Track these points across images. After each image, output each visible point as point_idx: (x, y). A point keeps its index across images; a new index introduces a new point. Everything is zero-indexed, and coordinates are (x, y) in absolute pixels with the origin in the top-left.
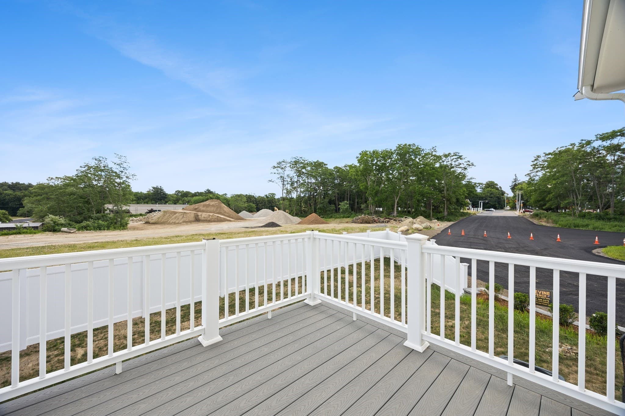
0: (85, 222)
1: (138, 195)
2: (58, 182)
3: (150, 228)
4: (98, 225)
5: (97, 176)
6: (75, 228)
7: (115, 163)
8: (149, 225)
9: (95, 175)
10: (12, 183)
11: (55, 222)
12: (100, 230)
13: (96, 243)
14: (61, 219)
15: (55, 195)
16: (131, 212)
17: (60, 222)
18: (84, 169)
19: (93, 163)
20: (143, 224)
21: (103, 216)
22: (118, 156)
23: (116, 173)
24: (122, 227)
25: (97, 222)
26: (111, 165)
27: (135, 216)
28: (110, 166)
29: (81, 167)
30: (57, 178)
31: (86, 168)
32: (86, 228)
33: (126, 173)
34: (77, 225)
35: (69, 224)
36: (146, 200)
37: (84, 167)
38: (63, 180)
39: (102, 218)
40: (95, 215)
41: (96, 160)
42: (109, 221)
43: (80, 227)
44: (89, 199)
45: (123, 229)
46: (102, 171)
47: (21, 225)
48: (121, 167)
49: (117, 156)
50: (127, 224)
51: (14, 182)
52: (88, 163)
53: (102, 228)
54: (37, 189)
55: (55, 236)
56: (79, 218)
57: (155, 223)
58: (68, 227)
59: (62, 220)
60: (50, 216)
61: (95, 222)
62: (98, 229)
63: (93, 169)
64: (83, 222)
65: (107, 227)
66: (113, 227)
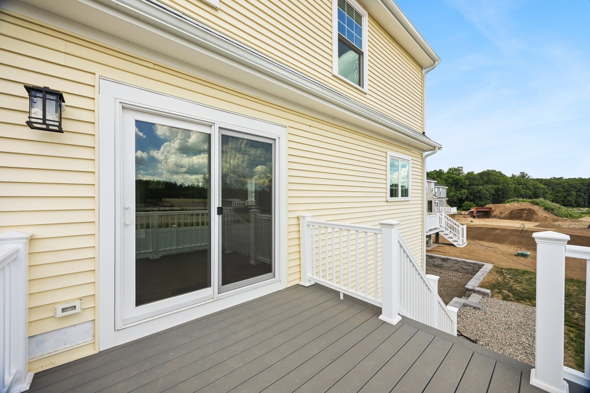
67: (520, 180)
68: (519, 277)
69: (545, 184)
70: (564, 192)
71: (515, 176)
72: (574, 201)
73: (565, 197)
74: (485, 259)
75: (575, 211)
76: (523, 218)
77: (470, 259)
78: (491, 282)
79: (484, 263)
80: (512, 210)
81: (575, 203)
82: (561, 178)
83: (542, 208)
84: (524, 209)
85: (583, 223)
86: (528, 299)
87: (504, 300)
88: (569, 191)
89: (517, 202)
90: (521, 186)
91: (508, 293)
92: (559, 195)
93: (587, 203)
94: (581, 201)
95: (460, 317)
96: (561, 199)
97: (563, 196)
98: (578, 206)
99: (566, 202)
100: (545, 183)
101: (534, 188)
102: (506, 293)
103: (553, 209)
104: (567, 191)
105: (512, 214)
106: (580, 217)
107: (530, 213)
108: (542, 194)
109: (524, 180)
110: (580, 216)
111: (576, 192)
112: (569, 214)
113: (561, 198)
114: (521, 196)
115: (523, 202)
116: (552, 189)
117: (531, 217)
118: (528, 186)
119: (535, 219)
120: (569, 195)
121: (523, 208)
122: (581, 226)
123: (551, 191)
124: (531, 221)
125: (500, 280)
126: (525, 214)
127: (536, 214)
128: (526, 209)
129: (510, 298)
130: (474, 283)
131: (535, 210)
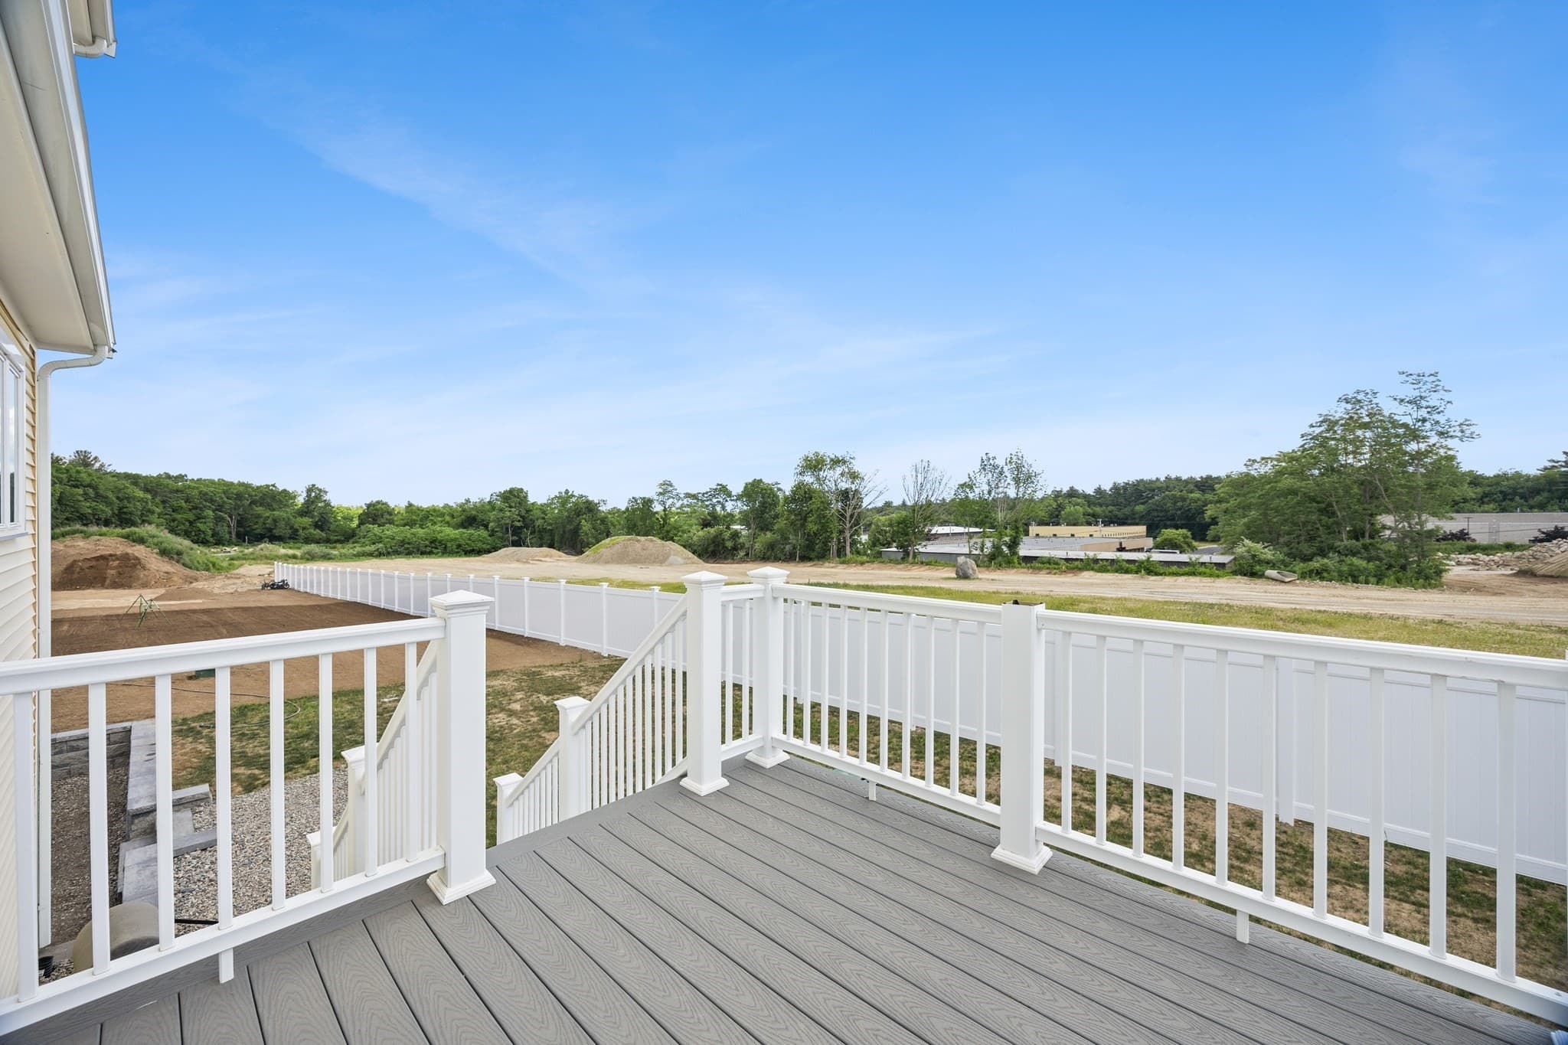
0: (1319, 558)
1: (1505, 483)
2: (1267, 469)
3: (1529, 590)
4: (1351, 570)
5: (1351, 442)
6: (1294, 572)
7: (1402, 401)
8: (1533, 580)
9: (1344, 439)
10: (1202, 477)
11: (1254, 556)
12: (1356, 580)
13: (1320, 611)
14: (1266, 550)
15: (1259, 497)
16: (1473, 536)
17: (1263, 557)
18: (1318, 430)
19: (1339, 411)
20: (1511, 575)
21: (1365, 547)
22: (1410, 379)
23: (1405, 426)
24: (1421, 581)
25: (1349, 562)
26: (1389, 408)
27: (1487, 549)
28: (1386, 413)
29: (1312, 426)
30: (1263, 459)
31: (1325, 426)
32: (1320, 574)
33: (1437, 422)
34: (1300, 566)
35: (1283, 562)
36: (1538, 499)
37: (1320, 426)
38: (1276, 463)
39: (1363, 551)
40: (1346, 542)
41: (1347, 403)
42: (1380, 559)
43: (1305, 570)
44: (1330, 505)
45: (1424, 587)
46: (1365, 426)
47: (1197, 559)
48: (1419, 407)
49: (1408, 379)
50: (1441, 571)
51: (1204, 476)
52: (1328, 413)
53: (1362, 578)
54: (1228, 486)
55: (1253, 586)
56: (1306, 548)
57: (1558, 577)
58: (1279, 568)
59: (1268, 554)
60: (1247, 542)
61: (1343, 561)
62: (1350, 579)
63: (1342, 425)
64: (1315, 559)
65: (1375, 576)
66: (1392, 577)
67: (78, 472)
68: (239, 726)
69: (147, 490)
70: (190, 510)
71: (61, 460)
72: (210, 533)
73: (191, 523)
74: (118, 712)
75: (218, 554)
76: (108, 582)
77: (68, 728)
78: (189, 764)
79: (127, 724)
80: (70, 560)
81: (213, 536)
82: (181, 477)
83: (155, 551)
84: (111, 555)
85: (248, 579)
86: (297, 763)
87: (251, 791)
88: (201, 509)
89: (84, 538)
90: (80, 491)
91: (250, 772)
92: (178, 517)
93: (234, 536)
94: (223, 531)
95: (191, 892)
96: (182, 527)
97: (187, 520)
98: (219, 542)
99: (193, 534)
100: (145, 485)
101: (118, 498)
102: (244, 774)
103: (179, 553)
104: (196, 508)
105: (73, 573)
106: (231, 567)
107: (127, 567)
108: (139, 513)
109: (90, 475)
110: (230, 565)
111: (214, 511)
112: (211, 562)
113: (184, 524)
114: (82, 520)
115: (100, 535)
116: (163, 502)
117: (131, 577)
118: (101, 492)
119: (140, 582)
120: (199, 518)
121: (108, 553)
122: (246, 588)
123: (161, 506)
124: (130, 587)
125: (204, 750)
126: (112, 569)
127: (144, 568)
128: (115, 555)
129: (260, 779)
130: (146, 786)
131: (139, 556)
